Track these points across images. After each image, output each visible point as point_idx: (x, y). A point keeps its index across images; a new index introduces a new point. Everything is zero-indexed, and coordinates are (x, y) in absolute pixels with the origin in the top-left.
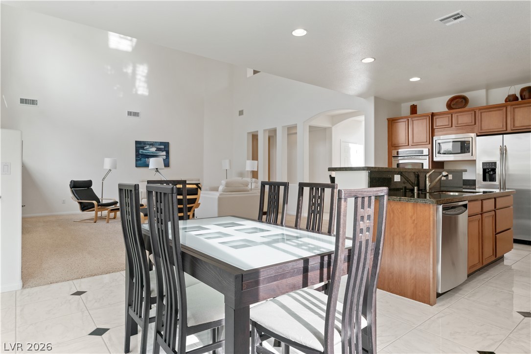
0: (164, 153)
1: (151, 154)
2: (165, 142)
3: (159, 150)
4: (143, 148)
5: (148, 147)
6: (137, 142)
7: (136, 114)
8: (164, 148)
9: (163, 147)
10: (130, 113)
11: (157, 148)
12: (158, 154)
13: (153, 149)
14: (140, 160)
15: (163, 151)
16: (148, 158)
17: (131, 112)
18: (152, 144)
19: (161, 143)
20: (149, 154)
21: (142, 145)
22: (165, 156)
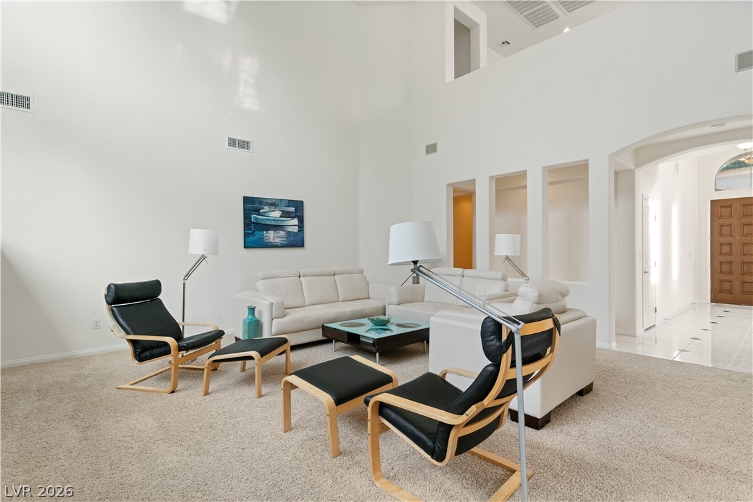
0: (295, 222)
1: (273, 223)
2: (296, 201)
3: (286, 214)
4: (257, 211)
5: (266, 209)
6: (247, 200)
7: (244, 145)
8: (296, 211)
9: (292, 209)
10: (232, 142)
11: (283, 212)
12: (285, 223)
13: (276, 214)
14: (253, 234)
15: (293, 218)
16: (267, 230)
17: (234, 140)
18: (274, 204)
19: (291, 203)
20: (268, 223)
21: (257, 205)
22: (297, 227)
